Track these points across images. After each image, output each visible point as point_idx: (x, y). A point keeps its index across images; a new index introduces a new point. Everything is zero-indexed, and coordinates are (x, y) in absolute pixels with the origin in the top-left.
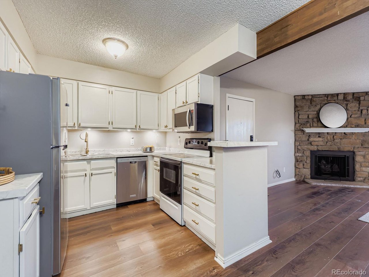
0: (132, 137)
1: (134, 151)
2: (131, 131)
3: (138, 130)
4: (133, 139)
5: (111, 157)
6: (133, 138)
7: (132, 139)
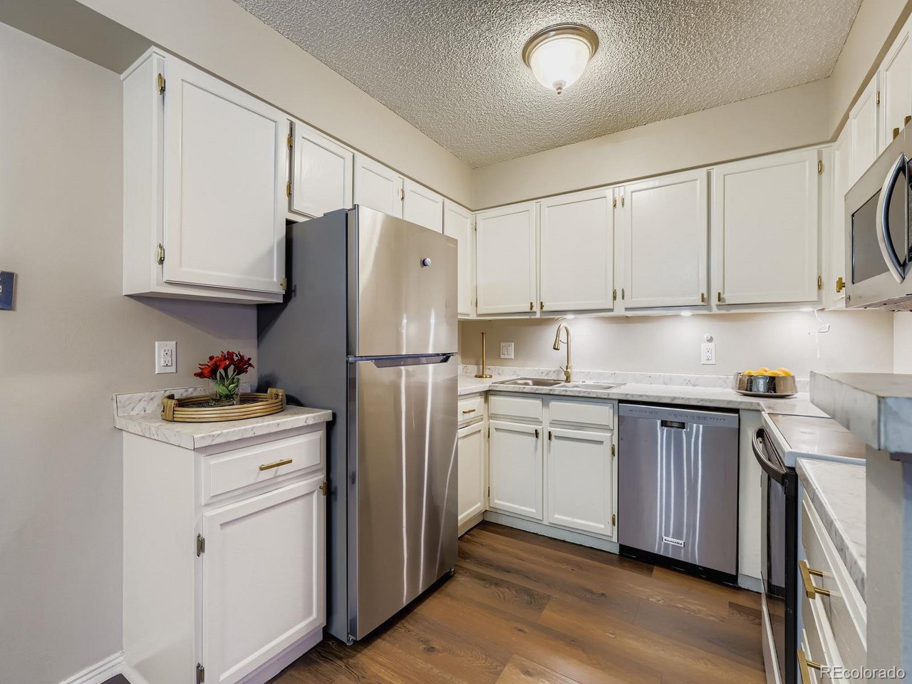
0: (707, 336)
1: (714, 386)
2: (693, 315)
3: (715, 311)
4: (712, 345)
5: (599, 396)
6: (711, 340)
7: (710, 344)
